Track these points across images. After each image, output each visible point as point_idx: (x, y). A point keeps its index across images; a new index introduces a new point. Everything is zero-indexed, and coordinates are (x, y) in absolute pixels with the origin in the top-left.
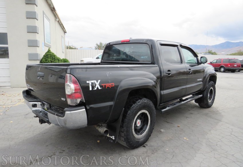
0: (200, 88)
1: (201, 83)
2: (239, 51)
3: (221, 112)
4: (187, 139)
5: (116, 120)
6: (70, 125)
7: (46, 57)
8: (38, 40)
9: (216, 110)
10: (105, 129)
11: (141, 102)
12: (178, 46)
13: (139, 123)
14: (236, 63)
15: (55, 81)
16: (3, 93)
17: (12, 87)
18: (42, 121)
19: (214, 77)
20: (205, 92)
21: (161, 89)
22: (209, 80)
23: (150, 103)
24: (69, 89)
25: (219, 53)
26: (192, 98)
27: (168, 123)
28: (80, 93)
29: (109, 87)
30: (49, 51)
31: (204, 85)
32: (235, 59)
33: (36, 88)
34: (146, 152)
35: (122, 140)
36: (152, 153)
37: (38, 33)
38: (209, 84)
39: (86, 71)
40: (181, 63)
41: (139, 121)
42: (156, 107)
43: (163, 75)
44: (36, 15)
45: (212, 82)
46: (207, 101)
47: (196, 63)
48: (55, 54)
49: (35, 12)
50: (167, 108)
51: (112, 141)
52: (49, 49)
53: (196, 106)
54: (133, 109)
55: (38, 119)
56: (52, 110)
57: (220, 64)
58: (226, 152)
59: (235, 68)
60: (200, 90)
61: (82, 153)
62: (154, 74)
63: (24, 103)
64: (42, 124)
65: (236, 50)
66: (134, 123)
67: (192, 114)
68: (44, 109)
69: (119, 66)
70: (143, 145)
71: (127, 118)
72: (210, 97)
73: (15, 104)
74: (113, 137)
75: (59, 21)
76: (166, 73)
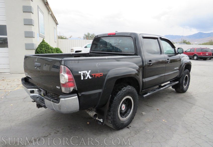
0: (177, 75)
1: (178, 71)
2: (210, 41)
3: (194, 96)
4: (165, 121)
5: (104, 105)
6: (64, 110)
7: (40, 46)
8: (34, 31)
9: (191, 95)
10: (95, 113)
11: (126, 89)
12: (158, 38)
13: (124, 107)
14: (207, 52)
15: (48, 70)
16: (3, 79)
17: (11, 73)
18: (39, 106)
19: (189, 65)
20: (181, 80)
21: (143, 77)
22: (185, 68)
23: (134, 89)
24: (63, 79)
25: (193, 43)
26: (170, 85)
27: (149, 107)
28: (73, 82)
29: (98, 77)
30: (43, 41)
31: (181, 73)
32: (206, 48)
33: (32, 75)
34: (130, 133)
35: (109, 123)
36: (135, 134)
37: (33, 26)
38: (184, 72)
39: (78, 62)
40: (161, 54)
41: (124, 106)
42: (138, 93)
43: (144, 64)
44: (31, 9)
45: (187, 70)
46: (183, 87)
47: (173, 53)
48: (49, 44)
49: (31, 7)
50: (148, 94)
51: (100, 124)
52: (43, 39)
53: (173, 91)
54: (119, 95)
55: (35, 103)
56: (48, 96)
57: (194, 52)
58: (200, 133)
59: (206, 56)
60: (176, 77)
61: (74, 134)
62: (136, 63)
63: (22, 88)
64: (39, 108)
65: (207, 40)
66: (119, 108)
67: (169, 98)
68: (40, 95)
69: (106, 57)
70: (127, 127)
71: (114, 103)
72: (185, 83)
73: (14, 89)
74: (101, 120)
75: (52, 14)
76: (148, 63)
